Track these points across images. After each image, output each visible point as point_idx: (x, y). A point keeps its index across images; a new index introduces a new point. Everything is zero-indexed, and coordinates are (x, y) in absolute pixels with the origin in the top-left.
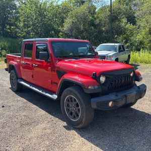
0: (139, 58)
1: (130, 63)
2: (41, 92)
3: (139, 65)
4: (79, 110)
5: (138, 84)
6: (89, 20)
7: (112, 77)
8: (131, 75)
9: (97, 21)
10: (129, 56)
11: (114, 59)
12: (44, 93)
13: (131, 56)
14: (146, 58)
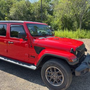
2: (17, 63)
4: (62, 77)
6: (27, 10)
9: (32, 11)
12: (21, 65)
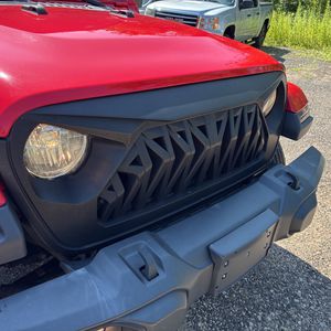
0: (291, 32)
1: (265, 44)
3: (287, 52)
5: (291, 150)
7: (126, 136)
8: (267, 107)
10: (267, 22)
11: (221, 28)
13: (271, 24)
14: (309, 34)
